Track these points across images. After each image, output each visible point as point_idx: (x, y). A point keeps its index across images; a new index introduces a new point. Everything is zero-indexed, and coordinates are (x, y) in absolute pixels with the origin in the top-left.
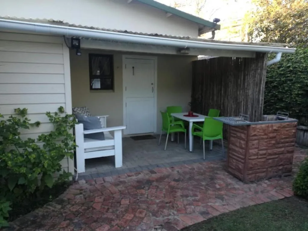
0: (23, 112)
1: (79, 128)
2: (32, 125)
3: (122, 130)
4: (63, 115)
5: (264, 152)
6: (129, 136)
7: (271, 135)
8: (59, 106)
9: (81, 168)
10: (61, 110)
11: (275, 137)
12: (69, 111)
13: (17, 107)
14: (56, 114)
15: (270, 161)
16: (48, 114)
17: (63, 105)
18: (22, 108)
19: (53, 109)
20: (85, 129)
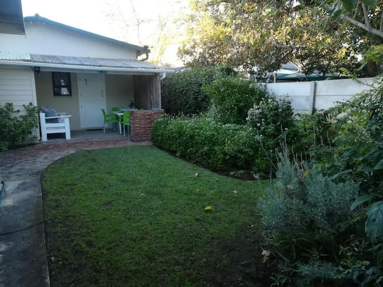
0: (11, 105)
1: (42, 115)
2: (15, 111)
3: (69, 117)
4: (32, 107)
5: (144, 126)
6: (85, 129)
7: (147, 117)
8: (29, 102)
9: (45, 138)
10: (31, 104)
11: (150, 118)
12: (35, 104)
13: (7, 102)
14: (28, 106)
15: (148, 131)
16: (24, 105)
17: (32, 102)
18: (10, 103)
19: (27, 104)
20: (46, 116)
